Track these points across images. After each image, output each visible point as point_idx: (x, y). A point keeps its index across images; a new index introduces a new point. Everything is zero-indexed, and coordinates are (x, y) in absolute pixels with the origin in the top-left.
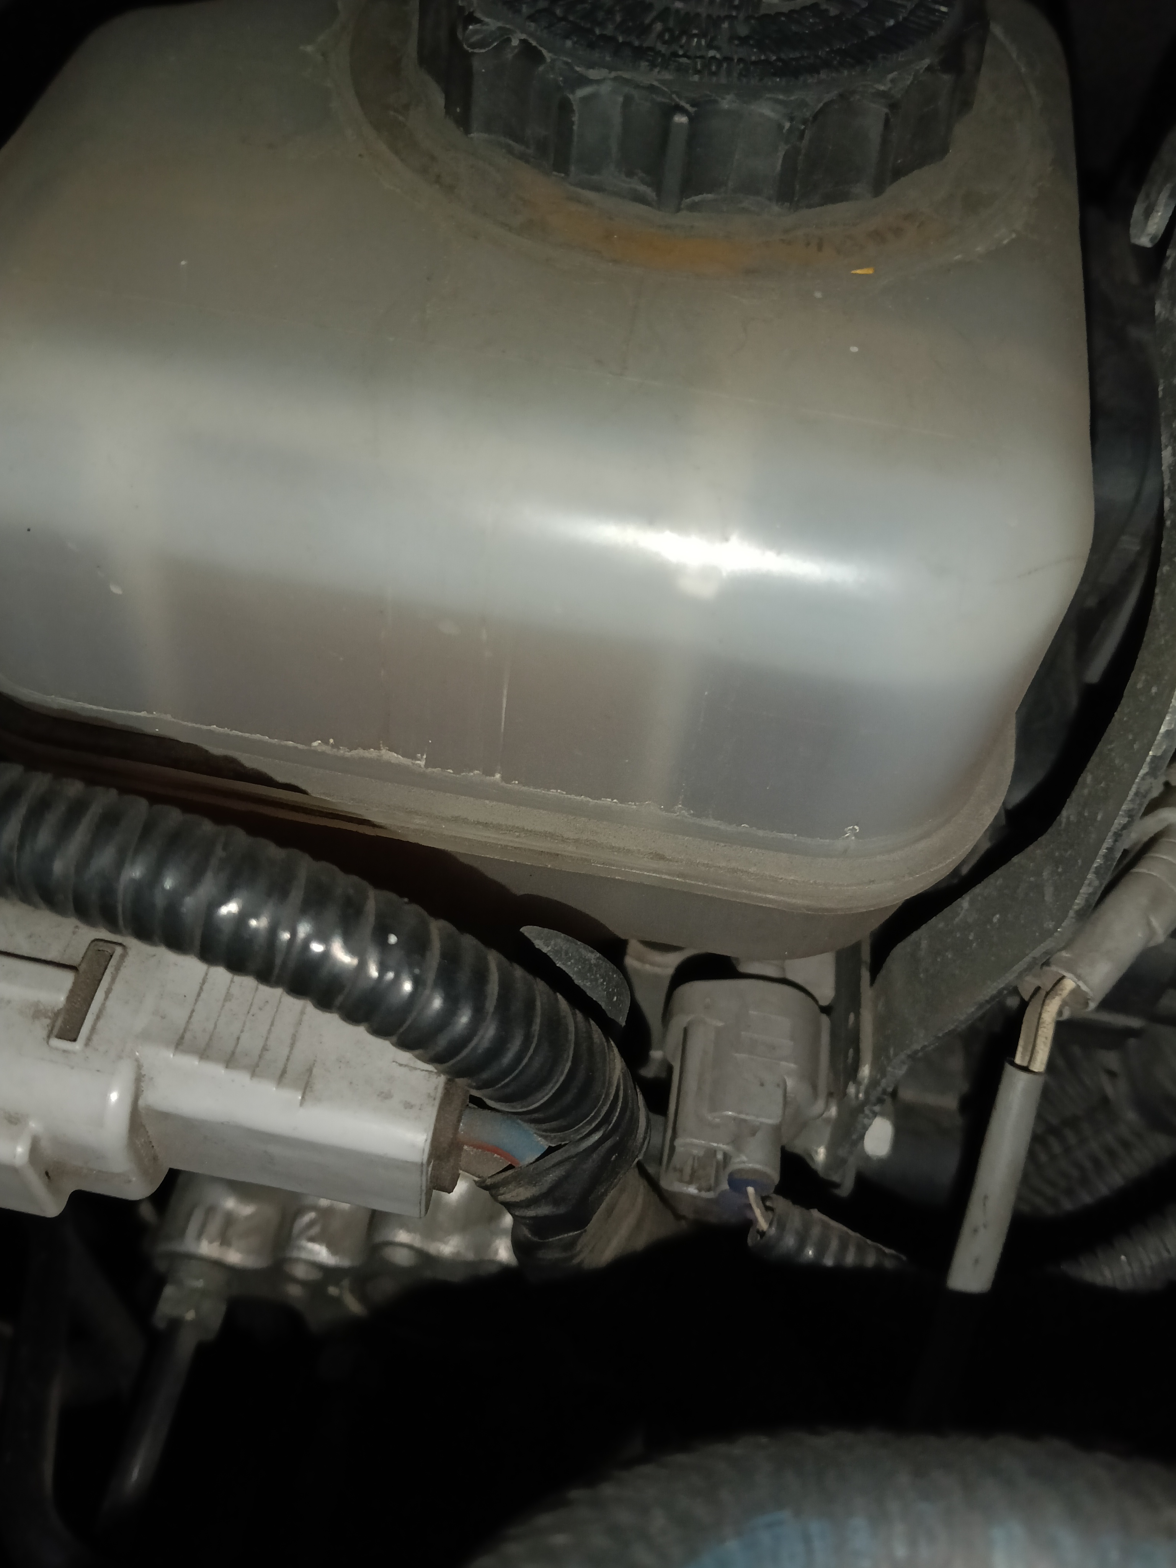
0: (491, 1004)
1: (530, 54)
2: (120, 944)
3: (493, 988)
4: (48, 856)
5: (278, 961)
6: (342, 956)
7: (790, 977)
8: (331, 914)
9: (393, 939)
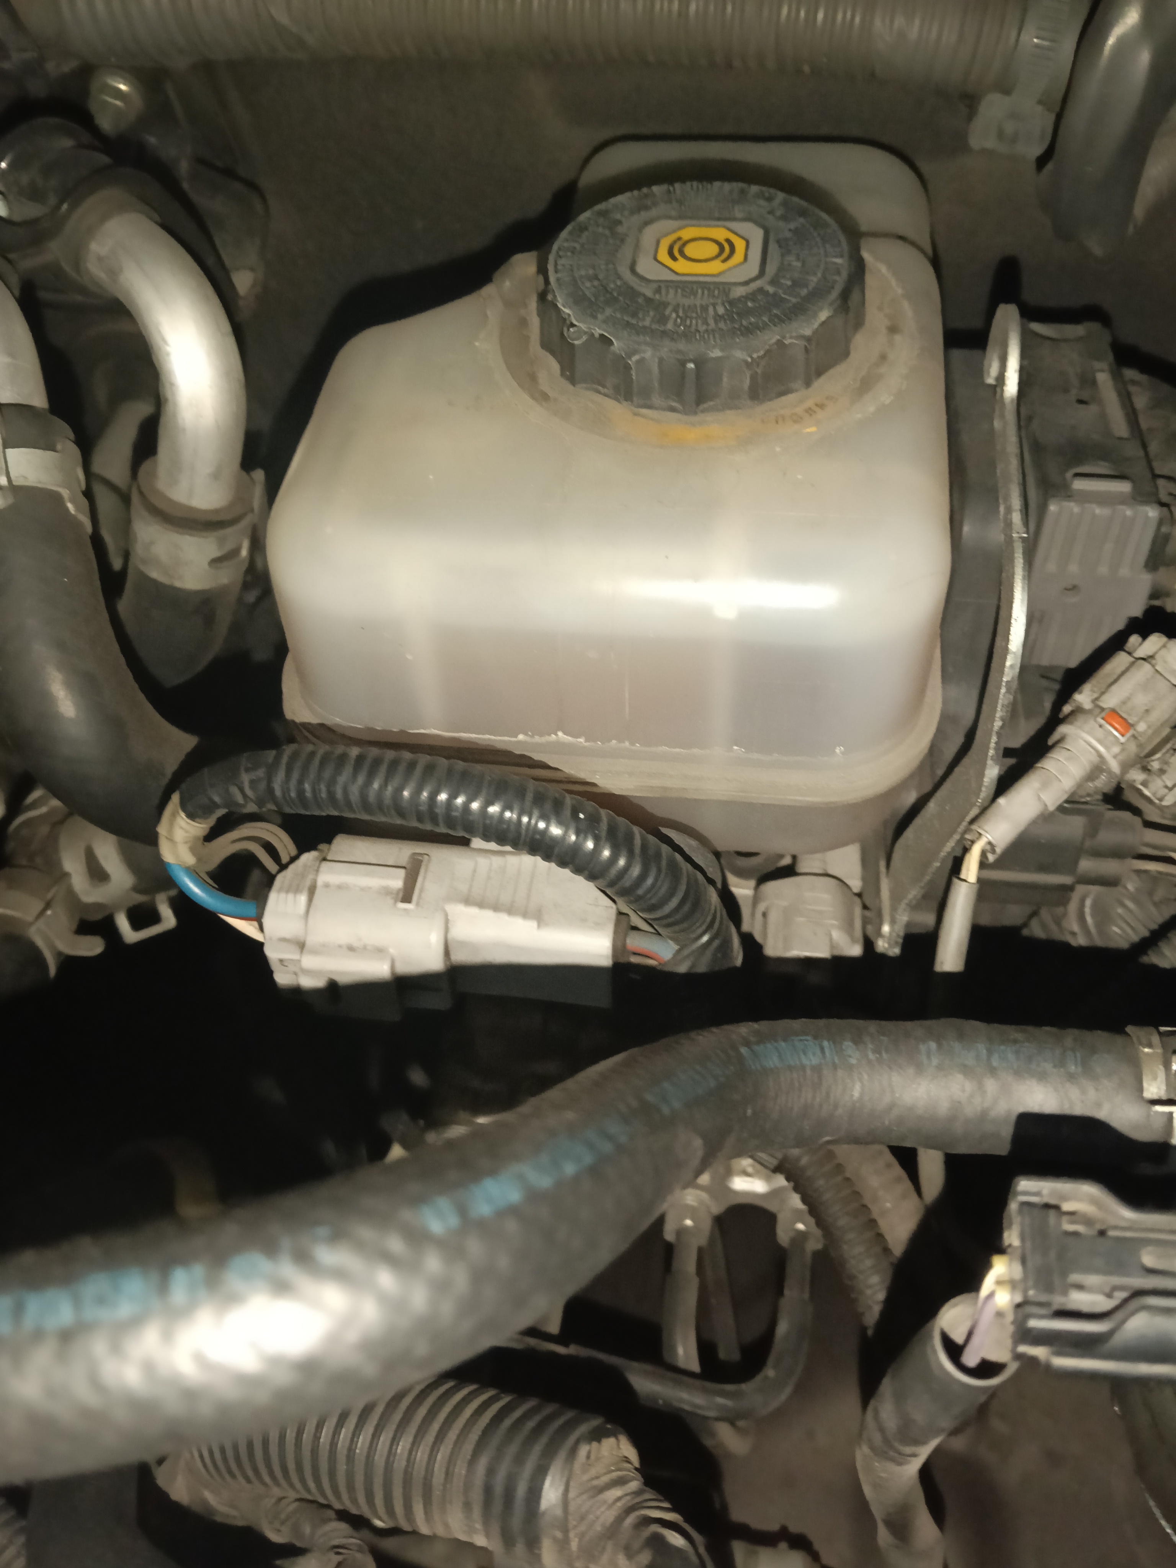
0: (637, 850)
1: (605, 341)
2: (427, 855)
3: (638, 841)
4: (400, 789)
5: (523, 832)
6: (556, 831)
7: (831, 872)
8: (548, 806)
9: (582, 816)
